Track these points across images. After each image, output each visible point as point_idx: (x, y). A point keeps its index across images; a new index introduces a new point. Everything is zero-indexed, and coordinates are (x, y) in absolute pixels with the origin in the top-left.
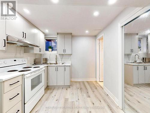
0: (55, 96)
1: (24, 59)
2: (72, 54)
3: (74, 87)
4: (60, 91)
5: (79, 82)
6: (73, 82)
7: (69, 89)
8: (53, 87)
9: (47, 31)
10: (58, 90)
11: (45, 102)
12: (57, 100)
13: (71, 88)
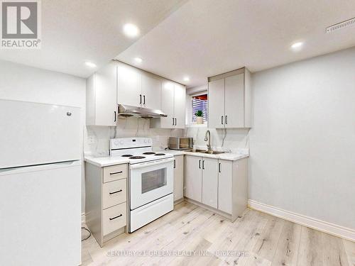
0: (188, 223)
1: (147, 139)
2: (250, 128)
3: (248, 225)
4: (204, 217)
5: (276, 219)
6: (254, 210)
7: (230, 224)
8: (196, 204)
9: (186, 80)
10: (201, 213)
11: (164, 225)
12: (185, 233)
13: (237, 223)
